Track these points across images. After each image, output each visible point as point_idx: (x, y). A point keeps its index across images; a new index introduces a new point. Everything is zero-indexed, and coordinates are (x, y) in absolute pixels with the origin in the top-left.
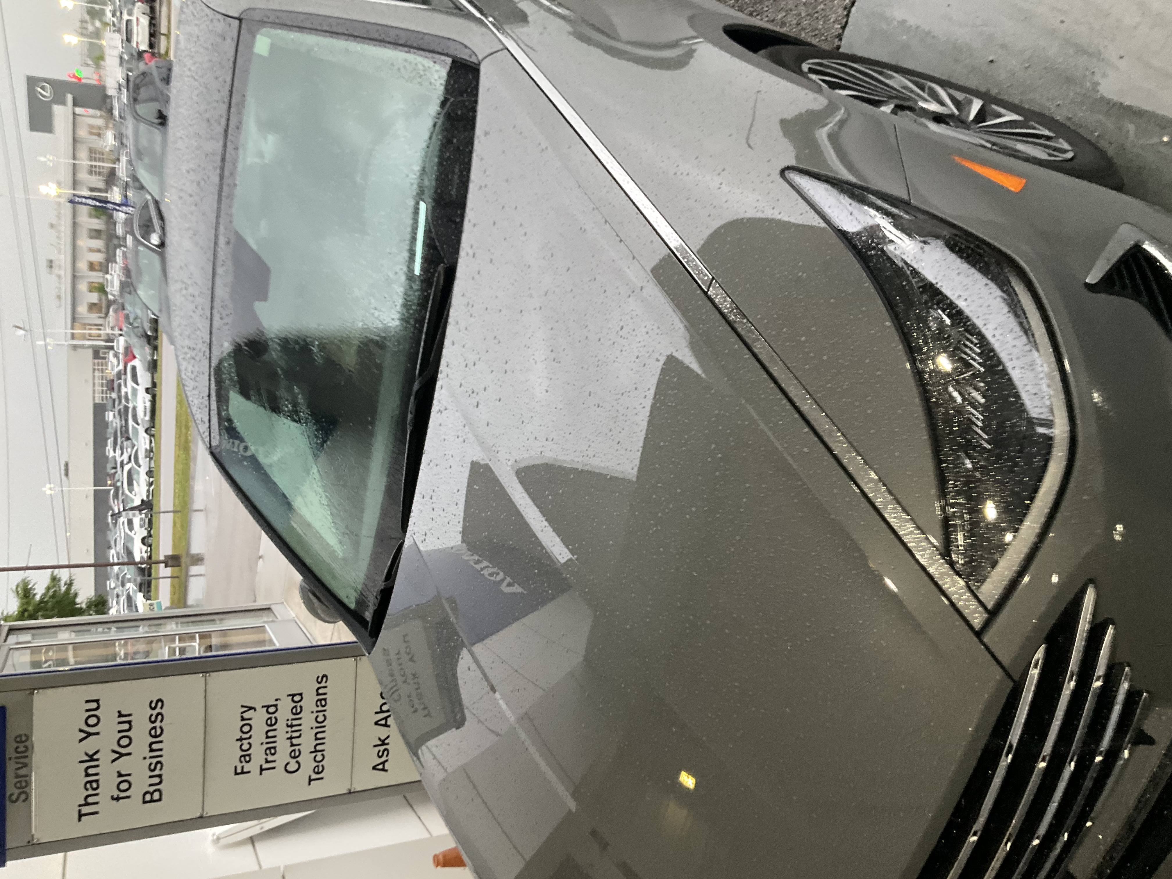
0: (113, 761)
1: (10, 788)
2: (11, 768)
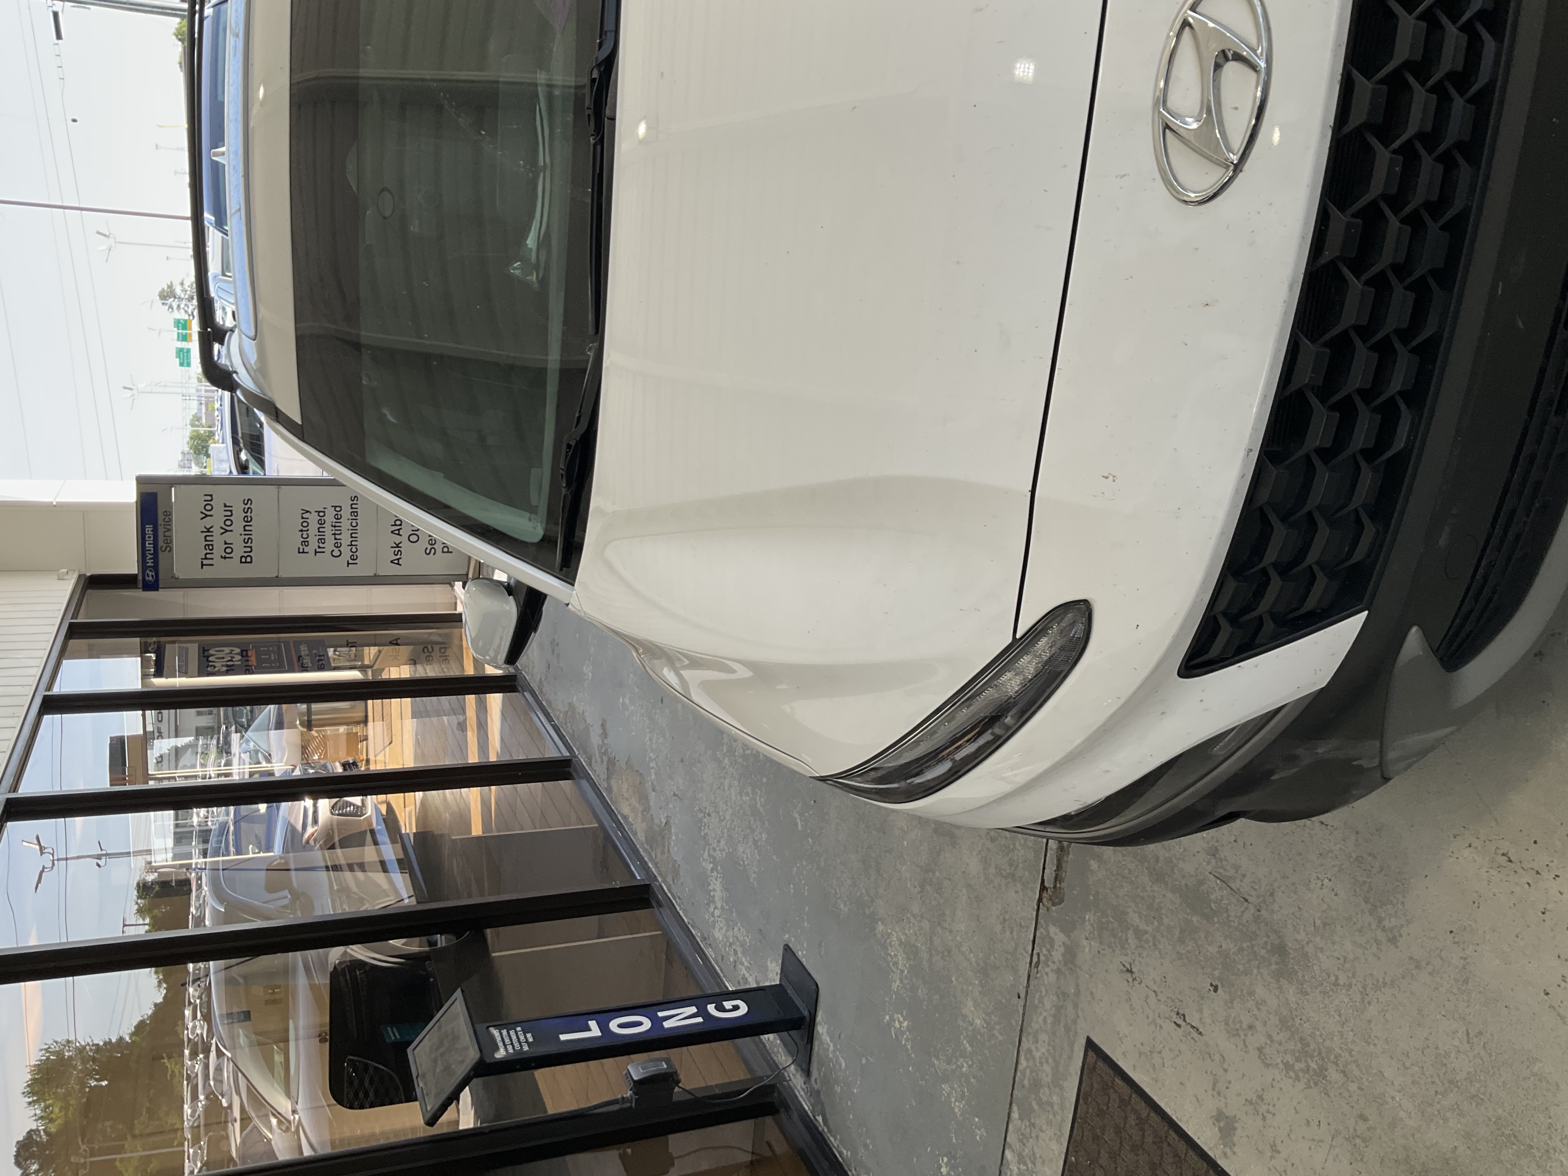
0: (222, 534)
1: (161, 543)
2: (161, 530)
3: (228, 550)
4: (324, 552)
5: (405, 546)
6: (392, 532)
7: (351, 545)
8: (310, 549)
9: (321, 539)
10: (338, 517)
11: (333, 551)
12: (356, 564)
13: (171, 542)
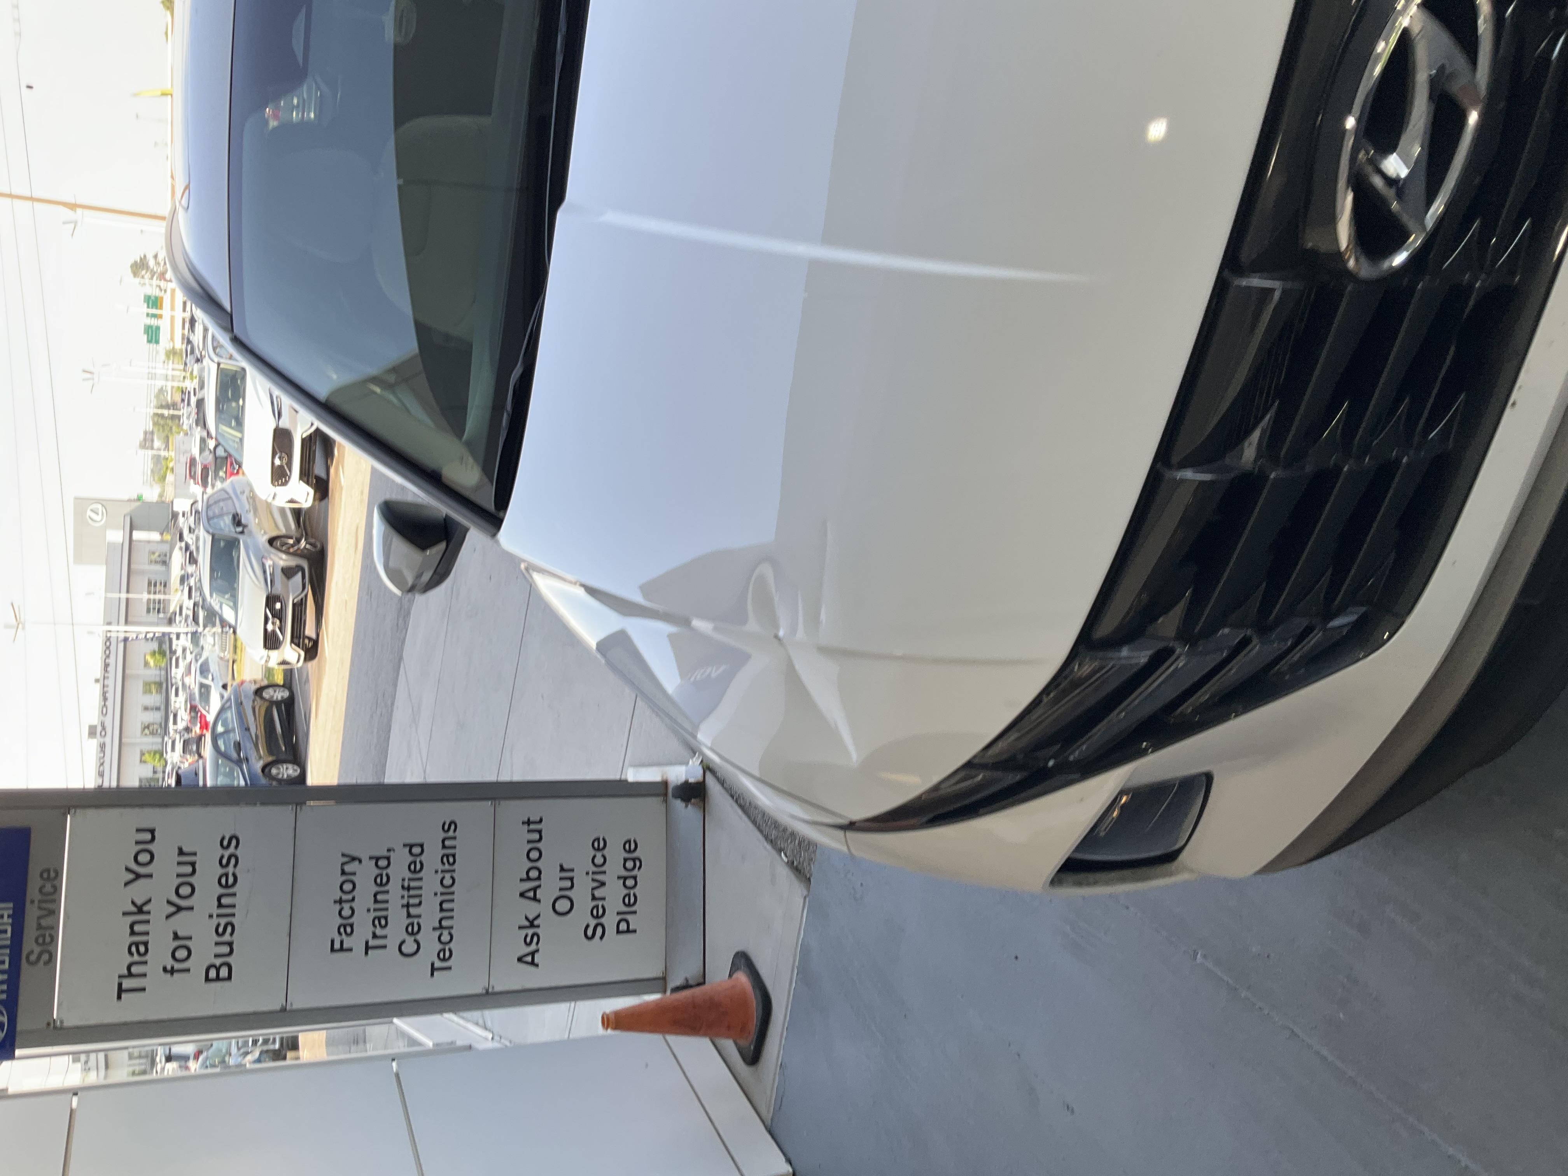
0: (169, 916)
1: (29, 944)
2: (32, 913)
3: (181, 954)
4: (385, 947)
5: (548, 924)
6: (522, 895)
7: (441, 927)
8: (356, 942)
9: (379, 919)
10: (415, 868)
11: (403, 942)
12: (449, 968)
13: (54, 939)
